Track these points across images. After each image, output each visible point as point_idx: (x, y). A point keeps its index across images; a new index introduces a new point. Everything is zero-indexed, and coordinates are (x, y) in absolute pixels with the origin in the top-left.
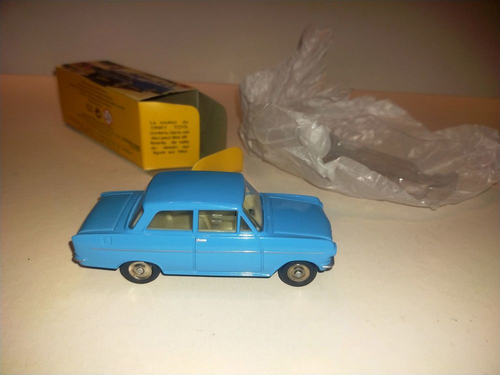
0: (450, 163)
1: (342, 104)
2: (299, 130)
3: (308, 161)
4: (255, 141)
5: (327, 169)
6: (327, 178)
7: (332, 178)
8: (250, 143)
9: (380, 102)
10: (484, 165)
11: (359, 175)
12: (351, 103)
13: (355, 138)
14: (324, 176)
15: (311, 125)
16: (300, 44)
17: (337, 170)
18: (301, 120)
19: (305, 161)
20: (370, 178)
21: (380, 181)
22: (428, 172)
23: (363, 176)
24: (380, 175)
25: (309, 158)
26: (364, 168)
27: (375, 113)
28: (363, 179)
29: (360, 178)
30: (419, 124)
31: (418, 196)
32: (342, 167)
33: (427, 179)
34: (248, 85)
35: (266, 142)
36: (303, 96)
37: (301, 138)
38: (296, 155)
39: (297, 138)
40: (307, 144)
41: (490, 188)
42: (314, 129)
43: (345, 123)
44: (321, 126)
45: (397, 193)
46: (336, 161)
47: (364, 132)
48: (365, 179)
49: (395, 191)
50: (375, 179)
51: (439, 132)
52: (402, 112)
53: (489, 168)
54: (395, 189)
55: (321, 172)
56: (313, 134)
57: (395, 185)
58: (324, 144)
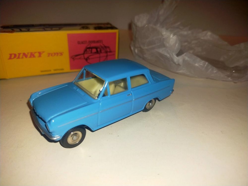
2: (164, 39)
3: (168, 55)
4: (139, 48)
5: (177, 59)
6: (179, 65)
7: (181, 64)
8: (136, 50)
9: (205, 32)
11: (195, 63)
14: (177, 63)
15: (170, 36)
17: (184, 60)
18: (165, 33)
19: (166, 56)
20: (201, 64)
21: (207, 66)
24: (207, 63)
25: (169, 54)
26: (198, 59)
29: (197, 65)
30: (226, 43)
32: (187, 58)
33: (233, 68)
34: (136, 20)
35: (145, 48)
37: (165, 43)
38: (161, 53)
39: (162, 44)
40: (168, 45)
42: (172, 38)
44: (176, 36)
46: (183, 55)
47: (196, 48)
48: (199, 65)
49: (215, 72)
50: (204, 65)
51: (237, 45)
55: (175, 61)
56: (171, 40)
57: (215, 68)
58: (177, 45)
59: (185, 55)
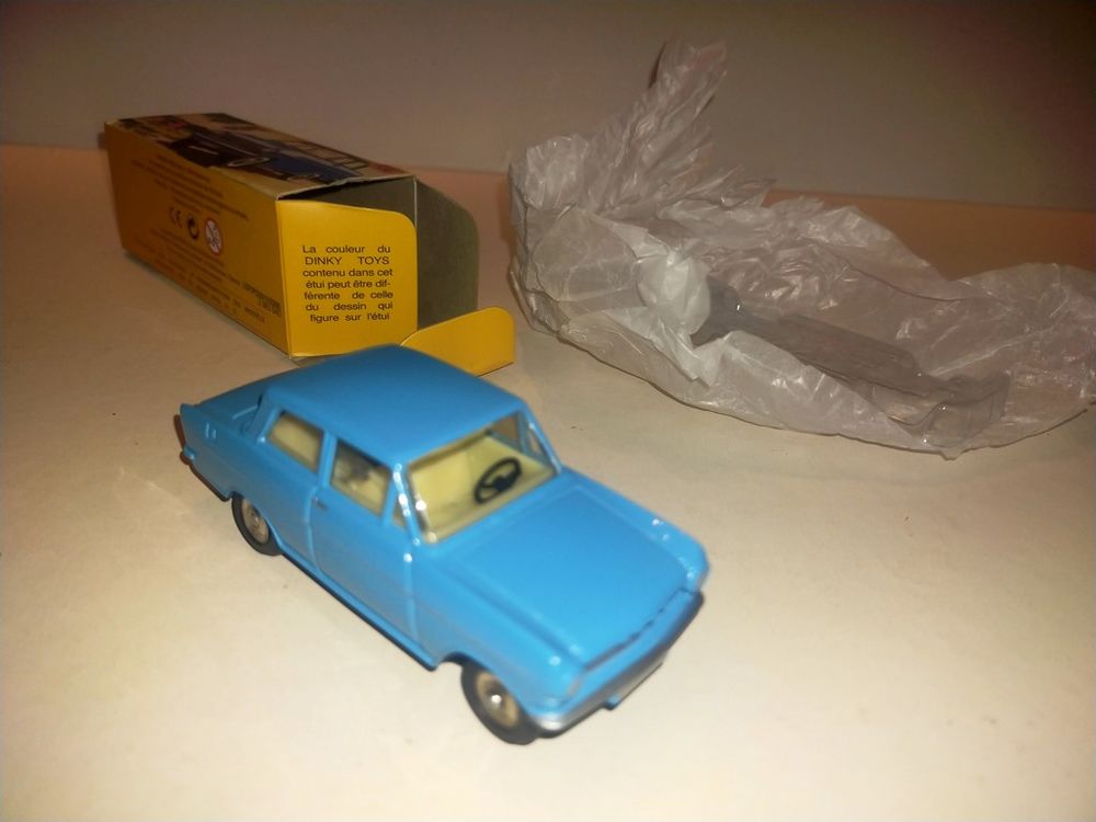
0: (990, 353)
1: (746, 216)
2: (639, 267)
3: (657, 340)
4: (542, 295)
5: (701, 361)
6: (701, 381)
7: (710, 381)
8: (533, 300)
9: (835, 213)
10: (1070, 359)
11: (773, 375)
12: (767, 213)
13: (777, 294)
14: (694, 377)
15: (666, 257)
16: (654, 77)
17: (724, 361)
18: (643, 246)
19: (651, 341)
20: (800, 381)
21: (825, 389)
22: (940, 372)
23: (785, 378)
24: (824, 375)
25: (659, 334)
26: (787, 358)
27: (823, 238)
28: (785, 385)
29: (777, 382)
30: (924, 264)
31: (913, 427)
32: (737, 355)
33: (936, 387)
34: (532, 169)
35: (566, 298)
36: (659, 196)
37: (642, 286)
38: (630, 326)
39: (632, 287)
40: (655, 300)
41: (1085, 411)
42: (672, 267)
43: (754, 260)
44: (689, 259)
45: (862, 417)
46: (722, 342)
47: (796, 280)
48: (789, 383)
49: (860, 412)
50: (811, 384)
51: (967, 282)
52: (883, 235)
53: (1083, 364)
54: (859, 409)
55: (687, 367)
56: (669, 278)
57: (858, 399)
58: (693, 300)
59: (732, 342)
